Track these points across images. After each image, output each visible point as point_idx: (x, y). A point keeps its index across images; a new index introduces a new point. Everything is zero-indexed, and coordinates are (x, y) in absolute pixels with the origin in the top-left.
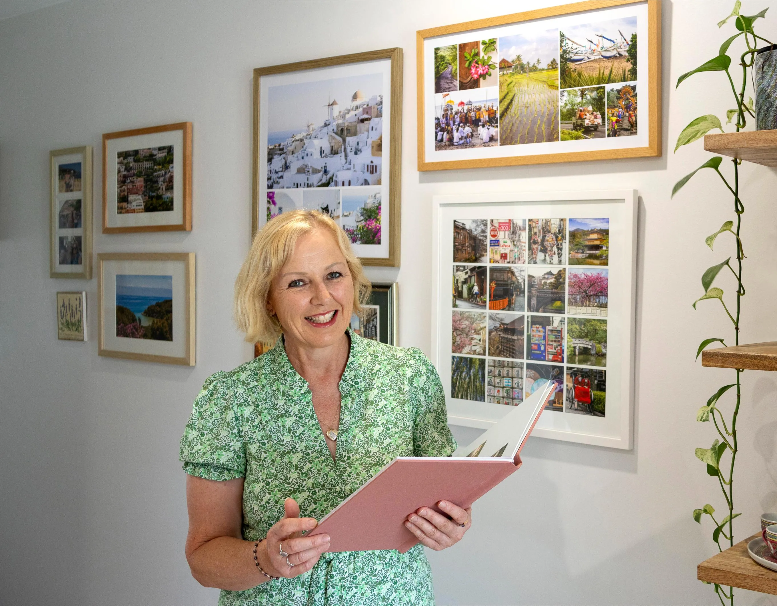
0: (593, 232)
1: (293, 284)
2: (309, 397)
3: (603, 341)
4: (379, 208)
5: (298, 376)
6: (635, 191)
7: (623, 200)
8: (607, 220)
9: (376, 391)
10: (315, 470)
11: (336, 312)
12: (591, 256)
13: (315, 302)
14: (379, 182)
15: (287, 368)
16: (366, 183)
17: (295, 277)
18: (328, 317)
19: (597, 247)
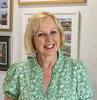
0: (67, 22)
1: (40, 35)
2: (42, 73)
3: (70, 52)
4: (7, 15)
5: (39, 66)
6: (79, 11)
7: (75, 14)
8: (71, 19)
9: (64, 73)
10: (40, 97)
11: (54, 44)
12: (67, 29)
13: (47, 41)
14: (7, 8)
15: (36, 63)
16: (3, 7)
17: (41, 33)
18: (51, 46)
19: (68, 26)
